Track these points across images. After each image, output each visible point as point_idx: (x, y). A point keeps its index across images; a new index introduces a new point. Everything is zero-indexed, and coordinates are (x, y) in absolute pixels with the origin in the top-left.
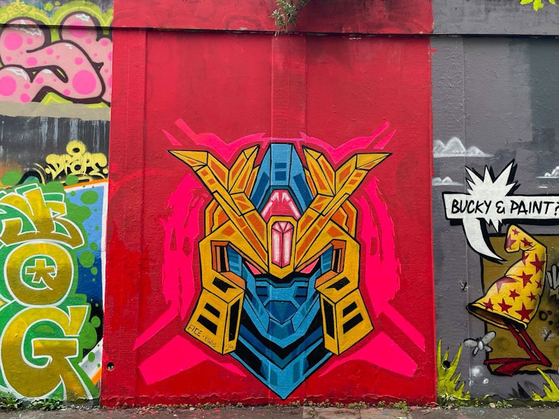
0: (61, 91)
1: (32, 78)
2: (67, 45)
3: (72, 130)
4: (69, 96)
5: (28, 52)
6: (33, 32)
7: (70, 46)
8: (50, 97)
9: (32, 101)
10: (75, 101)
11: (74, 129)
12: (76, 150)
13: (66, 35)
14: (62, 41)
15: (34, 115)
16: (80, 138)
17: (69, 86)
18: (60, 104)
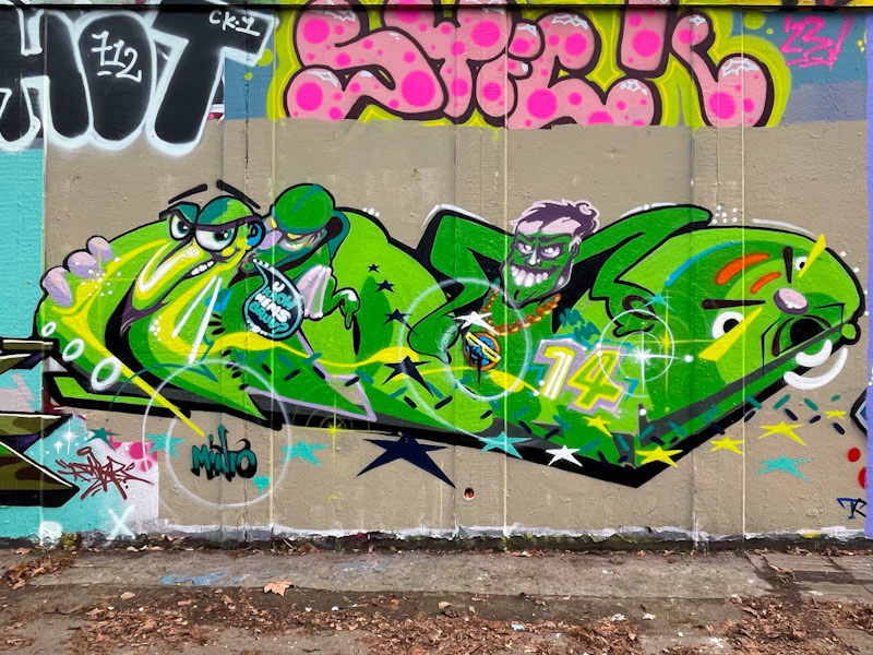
0: (385, 102)
1: (344, 84)
2: (392, 34)
4: (398, 109)
5: (338, 45)
6: (343, 16)
7: (396, 35)
8: (370, 112)
9: (346, 118)
10: (406, 116)
13: (391, 20)
14: (385, 28)
17: (397, 94)
18: (384, 122)
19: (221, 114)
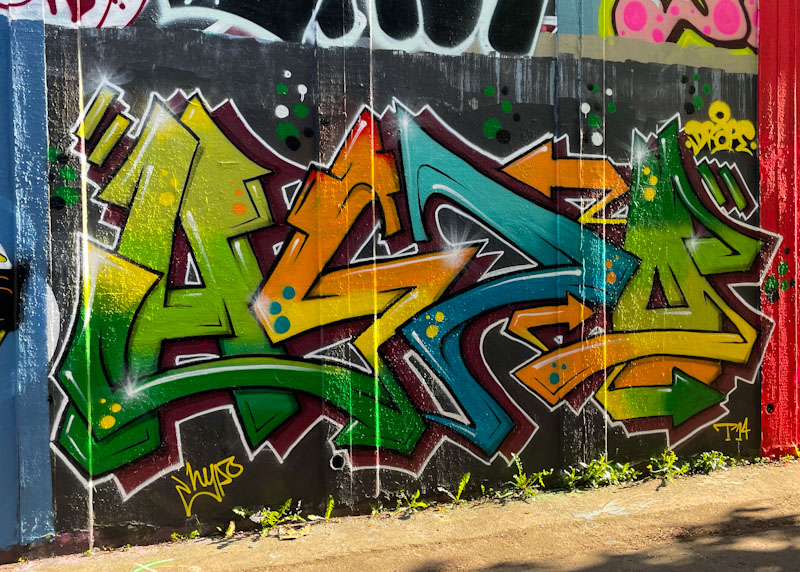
0: (701, 28)
1: (665, 6)
3: (714, 85)
4: (711, 36)
8: (688, 36)
9: (667, 41)
10: (718, 43)
11: (717, 84)
12: (720, 115)
15: (669, 61)
16: (724, 99)
17: (710, 21)
18: (700, 48)
19: (554, 27)
